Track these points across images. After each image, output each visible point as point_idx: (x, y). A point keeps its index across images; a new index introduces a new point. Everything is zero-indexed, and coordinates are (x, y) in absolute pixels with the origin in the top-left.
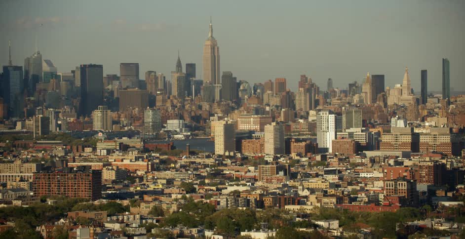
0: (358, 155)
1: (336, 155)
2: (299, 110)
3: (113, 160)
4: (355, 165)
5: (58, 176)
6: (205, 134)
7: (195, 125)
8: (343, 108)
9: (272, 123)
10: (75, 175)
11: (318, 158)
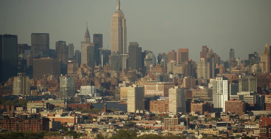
0: (246, 113)
1: (228, 114)
2: (200, 78)
3: (47, 115)
4: (243, 121)
5: (17, 122)
6: (115, 99)
7: (105, 91)
8: (240, 76)
9: (175, 87)
10: (30, 121)
11: (213, 115)
